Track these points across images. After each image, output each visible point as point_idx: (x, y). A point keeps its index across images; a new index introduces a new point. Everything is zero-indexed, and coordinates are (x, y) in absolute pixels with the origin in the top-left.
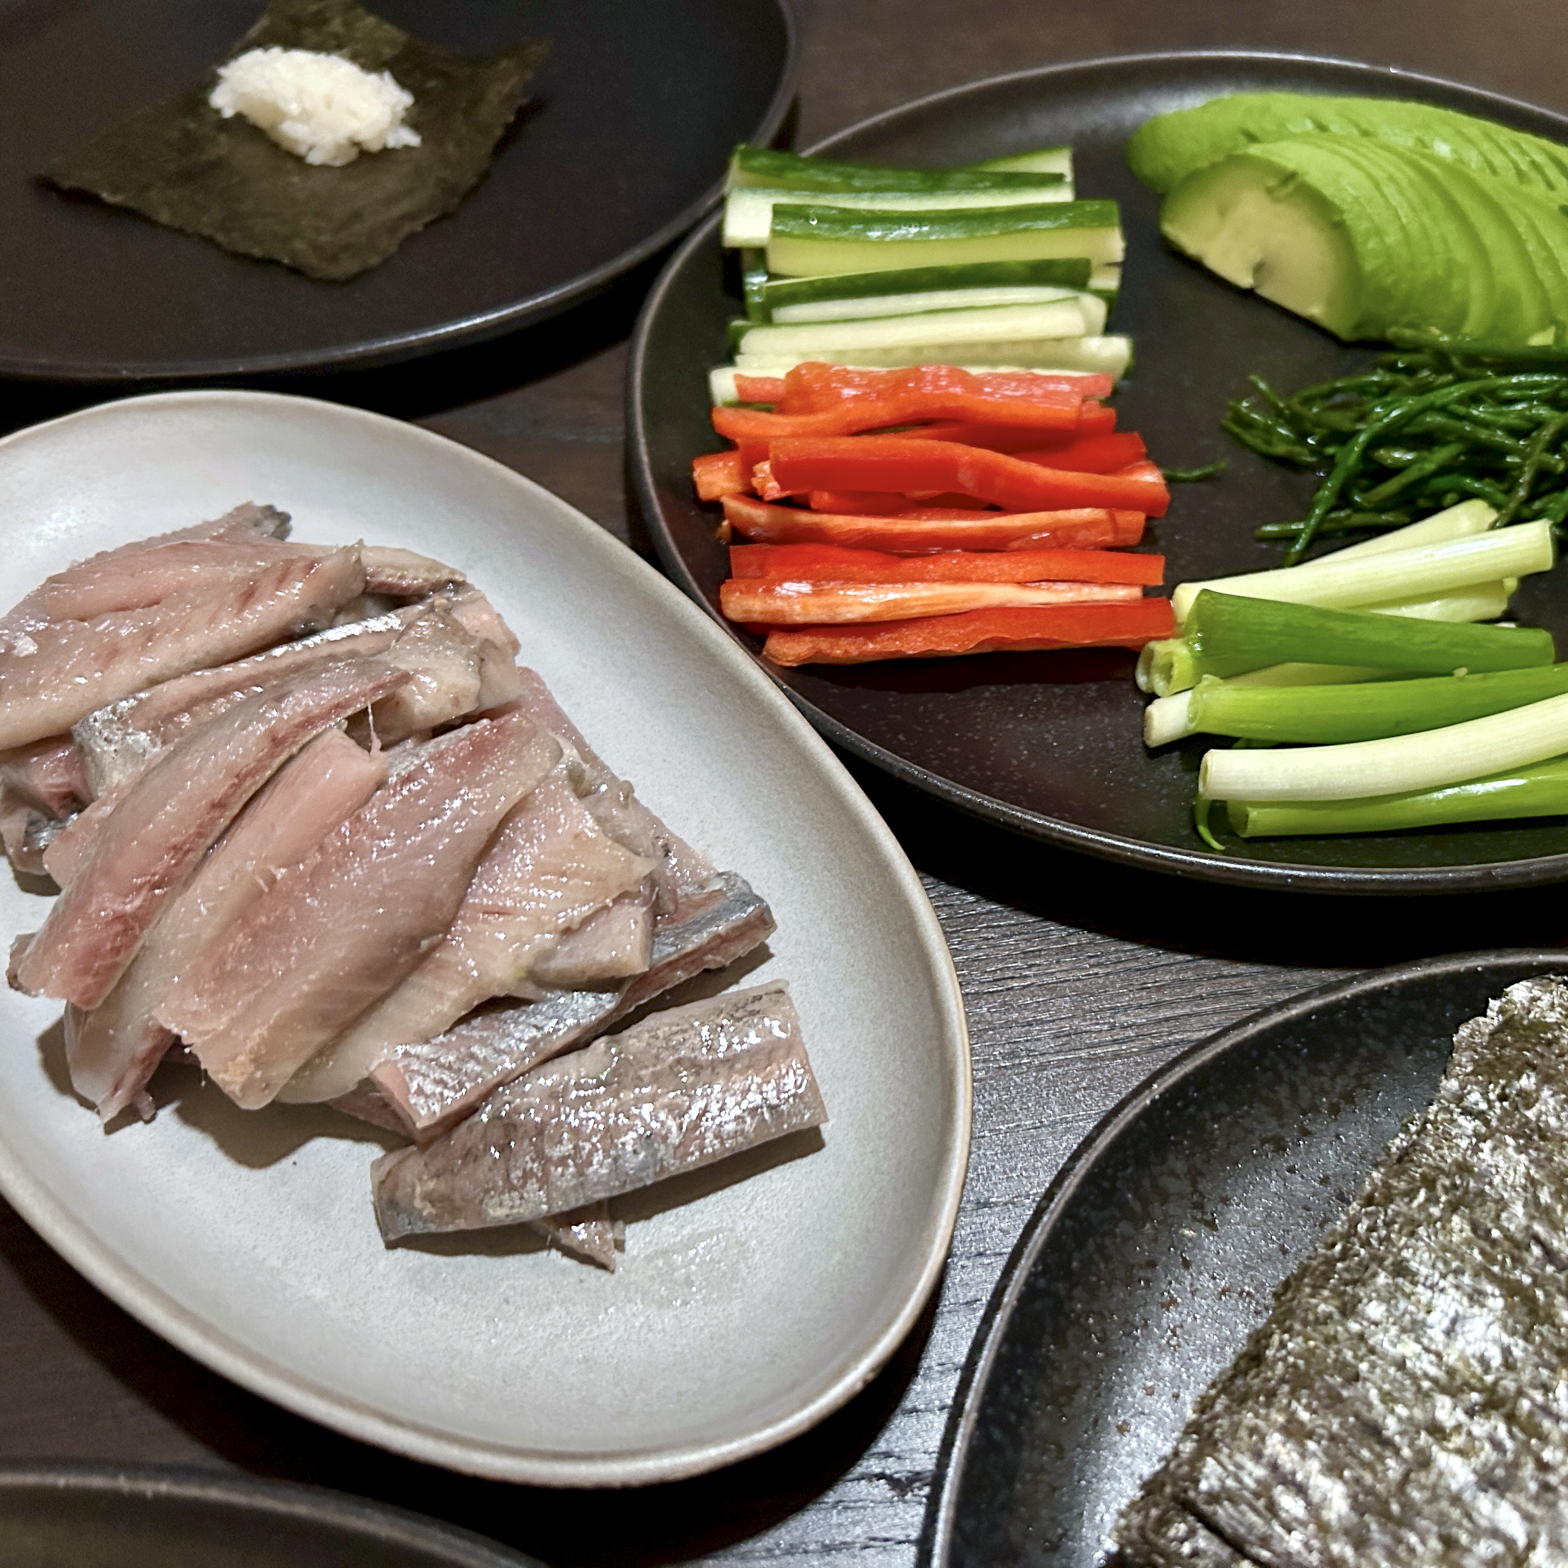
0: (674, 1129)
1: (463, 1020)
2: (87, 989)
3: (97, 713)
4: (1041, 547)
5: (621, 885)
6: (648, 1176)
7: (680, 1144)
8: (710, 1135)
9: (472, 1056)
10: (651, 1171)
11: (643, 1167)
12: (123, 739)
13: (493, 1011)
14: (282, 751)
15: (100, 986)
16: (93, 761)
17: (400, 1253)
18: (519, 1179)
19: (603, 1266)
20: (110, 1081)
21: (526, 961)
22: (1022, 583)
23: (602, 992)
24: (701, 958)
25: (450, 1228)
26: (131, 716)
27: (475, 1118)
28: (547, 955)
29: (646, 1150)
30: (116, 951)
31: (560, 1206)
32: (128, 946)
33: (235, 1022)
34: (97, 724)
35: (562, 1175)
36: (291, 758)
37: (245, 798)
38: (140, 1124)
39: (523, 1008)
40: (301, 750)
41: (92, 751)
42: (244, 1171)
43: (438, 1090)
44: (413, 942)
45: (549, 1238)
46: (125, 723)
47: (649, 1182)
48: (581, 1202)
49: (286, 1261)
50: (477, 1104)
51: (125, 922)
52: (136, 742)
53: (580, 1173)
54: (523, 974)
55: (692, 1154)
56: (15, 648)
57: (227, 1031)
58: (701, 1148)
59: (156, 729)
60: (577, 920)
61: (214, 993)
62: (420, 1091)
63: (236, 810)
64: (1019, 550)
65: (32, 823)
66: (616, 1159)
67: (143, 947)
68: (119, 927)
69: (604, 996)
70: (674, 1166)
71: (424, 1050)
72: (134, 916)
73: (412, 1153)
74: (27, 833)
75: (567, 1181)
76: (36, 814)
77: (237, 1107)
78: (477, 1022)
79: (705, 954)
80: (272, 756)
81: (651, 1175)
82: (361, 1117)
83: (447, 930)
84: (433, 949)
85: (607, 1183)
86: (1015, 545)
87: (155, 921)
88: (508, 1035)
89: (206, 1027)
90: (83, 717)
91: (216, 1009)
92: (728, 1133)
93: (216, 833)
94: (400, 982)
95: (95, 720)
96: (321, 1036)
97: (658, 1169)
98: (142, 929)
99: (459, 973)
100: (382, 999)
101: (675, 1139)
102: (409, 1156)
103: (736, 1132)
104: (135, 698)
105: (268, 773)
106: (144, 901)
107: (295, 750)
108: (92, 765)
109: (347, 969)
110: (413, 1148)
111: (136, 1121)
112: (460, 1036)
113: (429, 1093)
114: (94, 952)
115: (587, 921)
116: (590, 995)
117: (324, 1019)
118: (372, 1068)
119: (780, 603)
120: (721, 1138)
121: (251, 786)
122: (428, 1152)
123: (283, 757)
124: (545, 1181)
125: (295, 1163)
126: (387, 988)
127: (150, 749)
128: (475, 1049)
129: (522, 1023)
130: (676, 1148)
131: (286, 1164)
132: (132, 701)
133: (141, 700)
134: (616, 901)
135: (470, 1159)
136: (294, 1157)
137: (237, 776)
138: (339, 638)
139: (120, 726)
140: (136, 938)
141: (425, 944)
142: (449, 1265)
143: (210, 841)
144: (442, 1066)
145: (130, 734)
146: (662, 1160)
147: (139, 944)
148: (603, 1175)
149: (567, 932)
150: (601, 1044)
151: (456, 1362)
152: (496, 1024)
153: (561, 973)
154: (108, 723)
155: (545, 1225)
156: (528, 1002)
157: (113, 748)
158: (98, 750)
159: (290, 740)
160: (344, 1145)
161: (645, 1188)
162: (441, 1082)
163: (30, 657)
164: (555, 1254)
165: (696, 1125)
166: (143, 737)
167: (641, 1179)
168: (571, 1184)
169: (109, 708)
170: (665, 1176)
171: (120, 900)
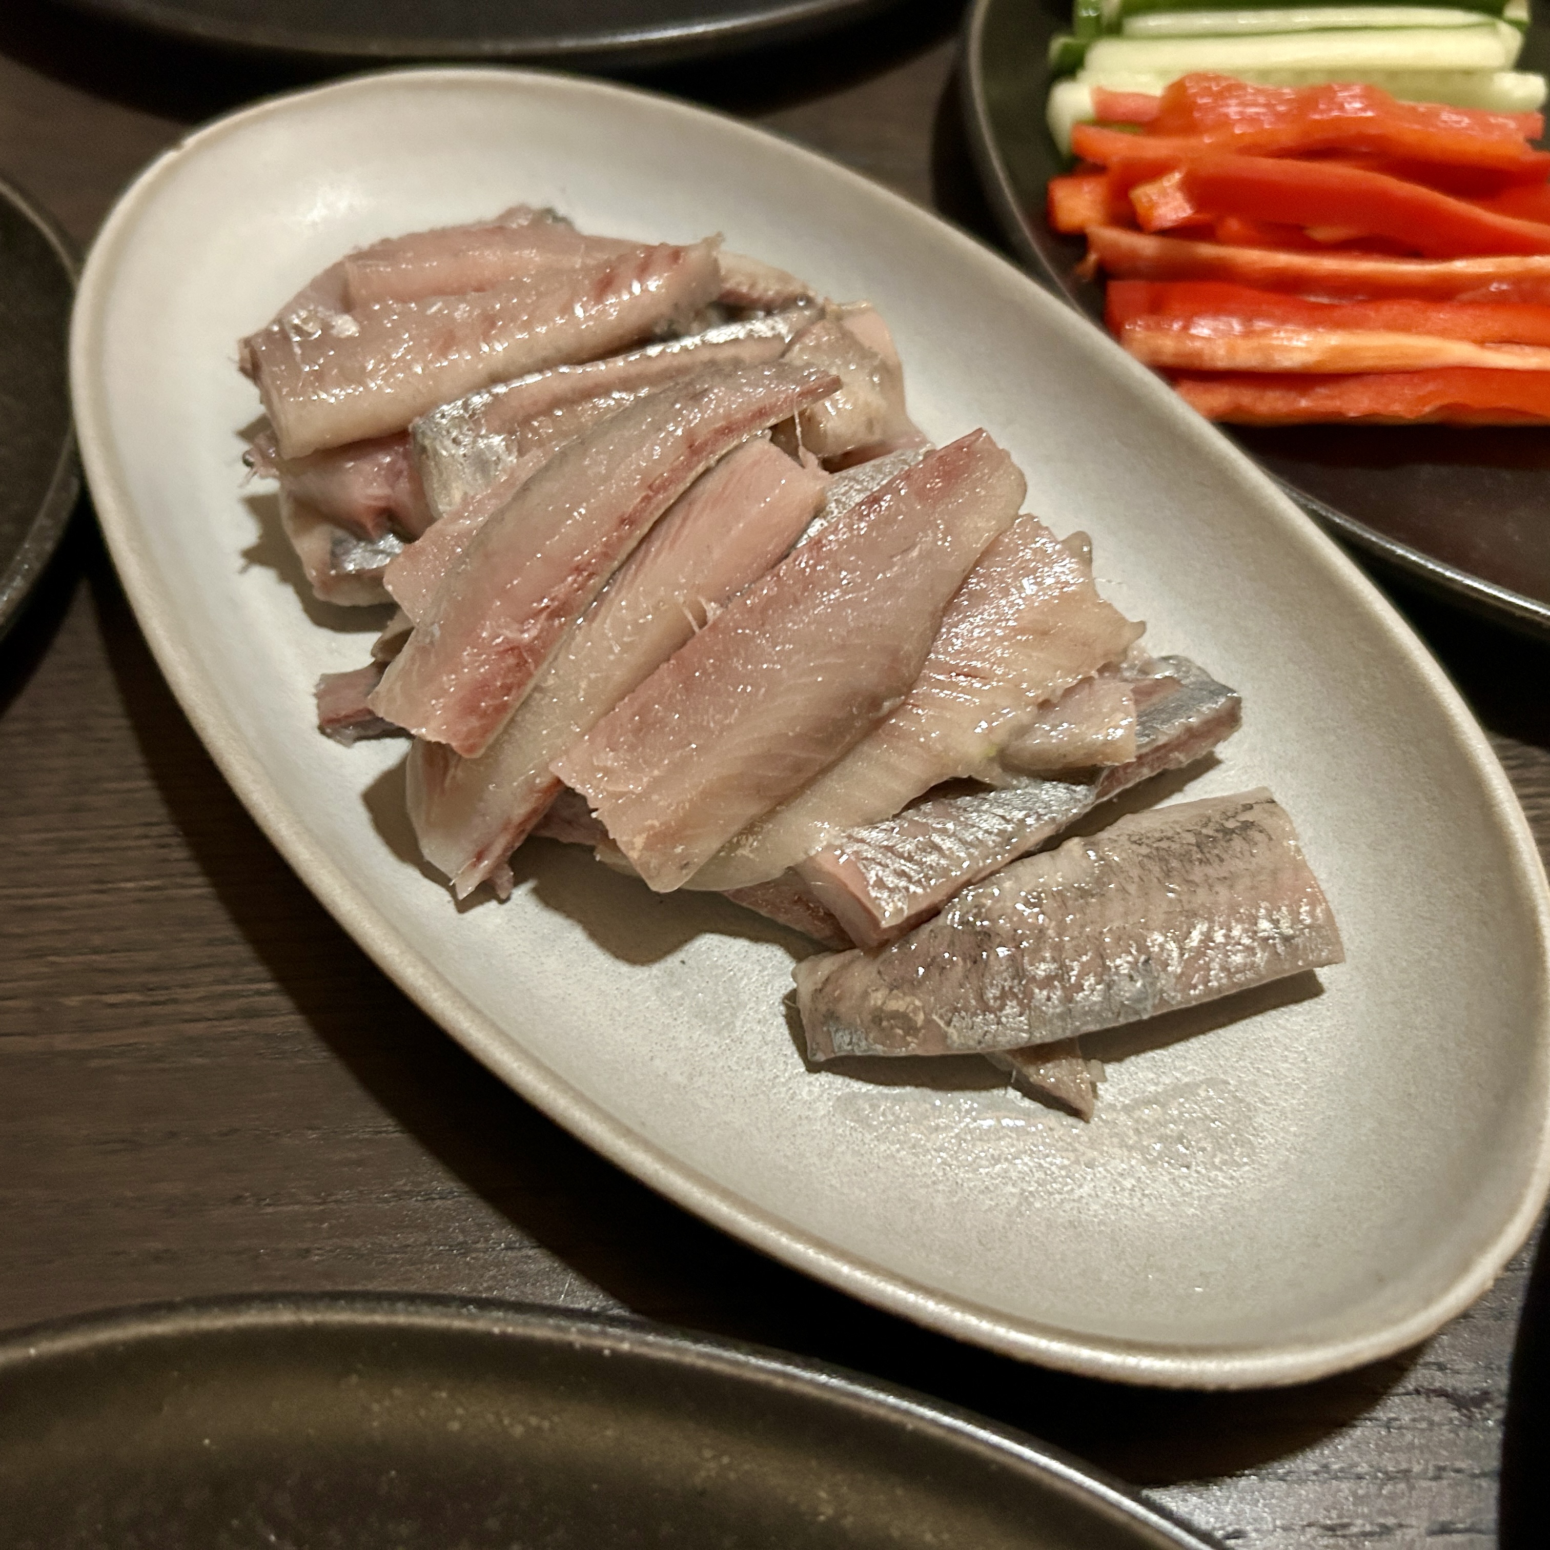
0: (1175, 954)
1: (914, 804)
2: (470, 734)
3: (445, 408)
4: (1500, 301)
5: (1106, 655)
6: (1145, 1009)
7: (1182, 974)
8: (1215, 965)
9: (937, 848)
10: (1149, 1004)
11: (1140, 998)
12: (474, 442)
13: (945, 797)
14: (699, 462)
15: (485, 731)
16: (436, 465)
17: (824, 1078)
18: (995, 999)
19: (1076, 1113)
20: (471, 848)
21: (1000, 737)
22: (1481, 342)
23: (1079, 783)
24: (1166, 756)
25: (902, 1052)
26: (485, 414)
27: (940, 921)
28: (1023, 731)
29: (1143, 977)
30: (507, 689)
31: (1043, 1035)
32: (521, 684)
33: (656, 785)
34: (444, 421)
35: (1049, 999)
36: (707, 471)
37: (657, 515)
38: (493, 904)
39: (982, 795)
40: (719, 461)
41: (436, 453)
42: (624, 968)
43: (903, 883)
44: (875, 703)
45: (1014, 1073)
46: (477, 423)
47: (1145, 1017)
48: (1068, 1034)
49: (691, 1078)
50: (941, 906)
51: (520, 655)
52: (489, 447)
53: (1068, 999)
54: (993, 753)
55: (1195, 987)
56: (333, 327)
57: (646, 793)
58: (1206, 981)
59: (511, 432)
60: (1059, 692)
61: (632, 748)
62: (880, 884)
63: (646, 530)
64: (1473, 303)
65: (337, 543)
66: (1109, 987)
67: (537, 688)
68: (511, 660)
69: (1078, 789)
70: (1177, 1000)
71: (874, 835)
72: (531, 648)
73: (859, 957)
74: (333, 554)
75: (1055, 1007)
76: (340, 533)
77: (648, 888)
78: (928, 807)
79: (1172, 751)
80: (689, 467)
81: (1149, 1008)
82: (763, 912)
83: (908, 693)
84: (892, 713)
85: (1099, 1014)
86: (1465, 297)
87: (551, 658)
88: (973, 826)
89: (621, 788)
90: (426, 410)
91: (633, 766)
92: (1236, 967)
93: (622, 556)
94: (849, 750)
95: (443, 416)
96: (754, 809)
97: (1157, 1001)
98: (537, 664)
99: (921, 745)
100: (826, 770)
101: (1175, 968)
102: (852, 962)
103: (1245, 965)
104: (489, 392)
105: (681, 488)
106: (541, 631)
107: (712, 462)
108: (434, 472)
109: (798, 729)
110: (856, 952)
111: (488, 900)
112: (911, 822)
113: (891, 886)
114: (482, 688)
115: (1069, 692)
116: (1061, 785)
117: (759, 789)
118: (813, 853)
119: (1198, 344)
120: (1228, 970)
121: (663, 500)
122: (881, 958)
123: (700, 468)
124: (1026, 1006)
125: (683, 962)
126: (832, 757)
127: (504, 457)
128: (936, 838)
129: (985, 812)
130: (1179, 977)
131: (672, 961)
132: (486, 396)
133: (496, 396)
134: (1101, 671)
135: (935, 971)
136: (681, 955)
137: (650, 487)
138: (722, 341)
139: (472, 425)
140: (530, 675)
141: (887, 705)
142: (887, 1097)
143: (616, 564)
144: (901, 856)
145: (482, 437)
146: (1162, 991)
147: (531, 684)
148: (1095, 1003)
149: (1045, 706)
150: (1074, 845)
151: (917, 1217)
152: (954, 811)
153: (1038, 755)
154: (459, 422)
155: (1010, 1058)
156: (989, 788)
157: (462, 451)
158: (444, 453)
159: (709, 449)
160: (740, 945)
161: (1140, 1023)
162: (902, 874)
163: (351, 338)
164: (1013, 1094)
165: (1200, 952)
166: (497, 441)
167: (1137, 1012)
168: (1058, 1010)
169: (460, 403)
170: (1165, 1010)
171: (516, 626)
